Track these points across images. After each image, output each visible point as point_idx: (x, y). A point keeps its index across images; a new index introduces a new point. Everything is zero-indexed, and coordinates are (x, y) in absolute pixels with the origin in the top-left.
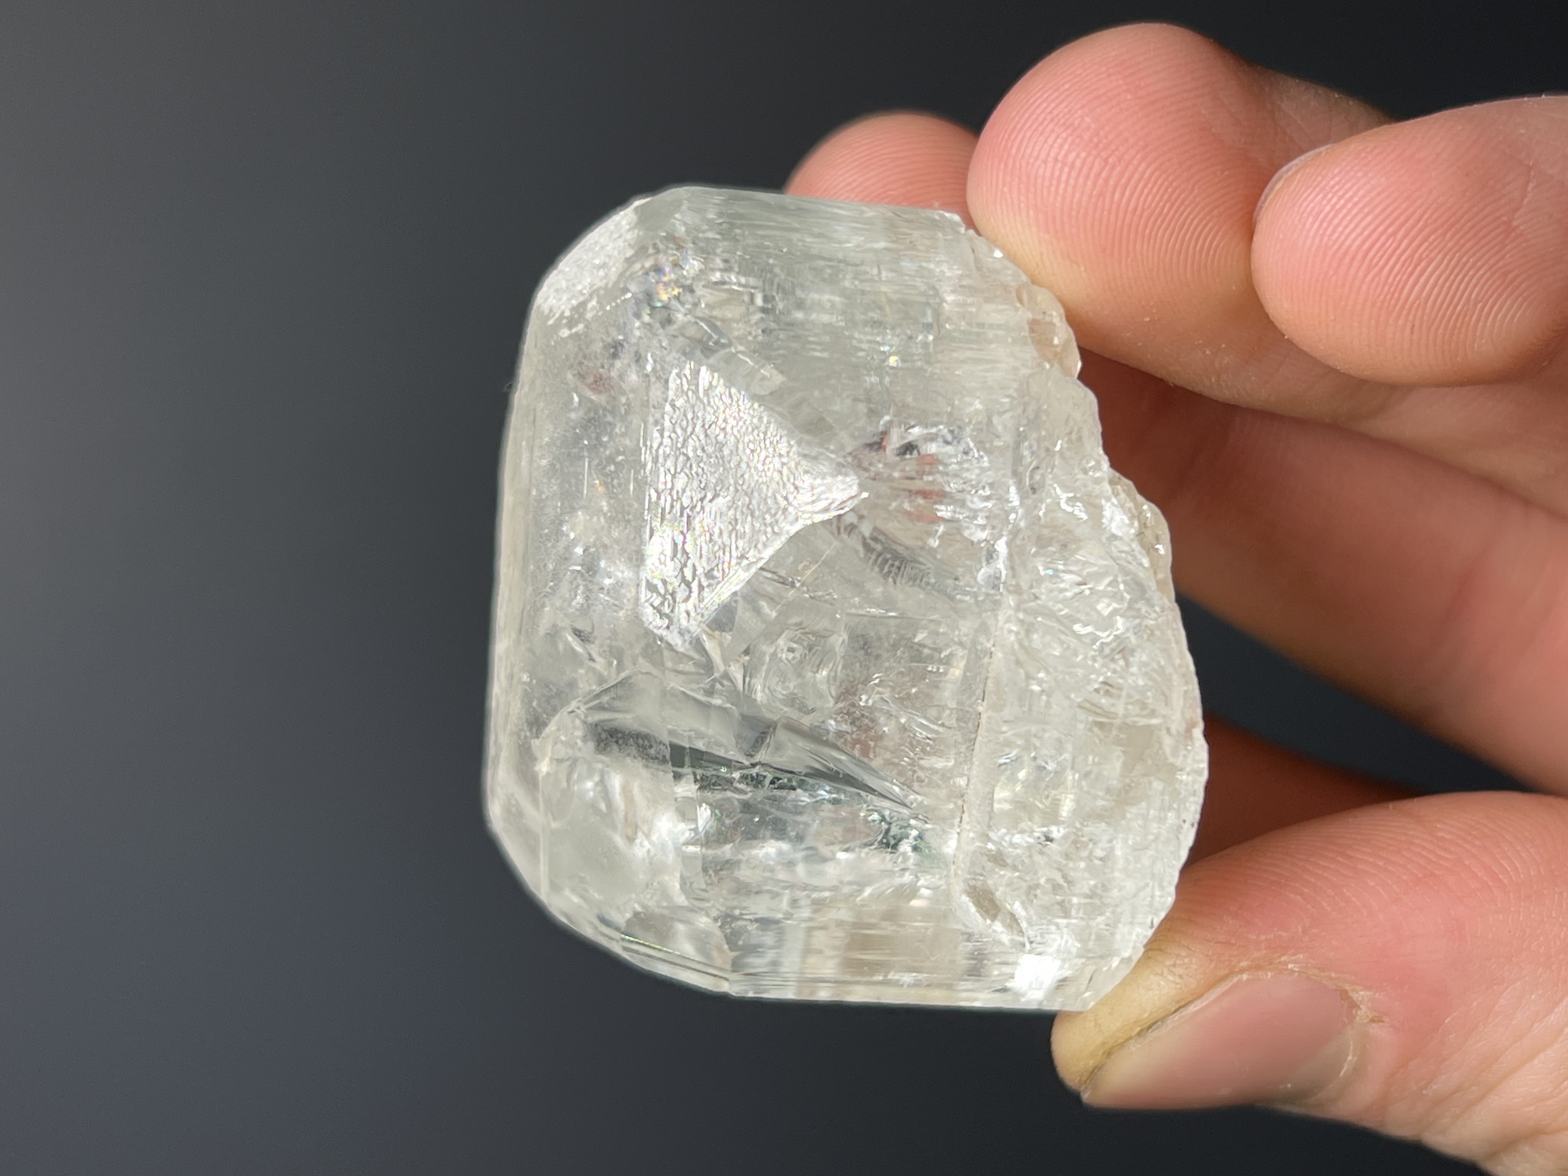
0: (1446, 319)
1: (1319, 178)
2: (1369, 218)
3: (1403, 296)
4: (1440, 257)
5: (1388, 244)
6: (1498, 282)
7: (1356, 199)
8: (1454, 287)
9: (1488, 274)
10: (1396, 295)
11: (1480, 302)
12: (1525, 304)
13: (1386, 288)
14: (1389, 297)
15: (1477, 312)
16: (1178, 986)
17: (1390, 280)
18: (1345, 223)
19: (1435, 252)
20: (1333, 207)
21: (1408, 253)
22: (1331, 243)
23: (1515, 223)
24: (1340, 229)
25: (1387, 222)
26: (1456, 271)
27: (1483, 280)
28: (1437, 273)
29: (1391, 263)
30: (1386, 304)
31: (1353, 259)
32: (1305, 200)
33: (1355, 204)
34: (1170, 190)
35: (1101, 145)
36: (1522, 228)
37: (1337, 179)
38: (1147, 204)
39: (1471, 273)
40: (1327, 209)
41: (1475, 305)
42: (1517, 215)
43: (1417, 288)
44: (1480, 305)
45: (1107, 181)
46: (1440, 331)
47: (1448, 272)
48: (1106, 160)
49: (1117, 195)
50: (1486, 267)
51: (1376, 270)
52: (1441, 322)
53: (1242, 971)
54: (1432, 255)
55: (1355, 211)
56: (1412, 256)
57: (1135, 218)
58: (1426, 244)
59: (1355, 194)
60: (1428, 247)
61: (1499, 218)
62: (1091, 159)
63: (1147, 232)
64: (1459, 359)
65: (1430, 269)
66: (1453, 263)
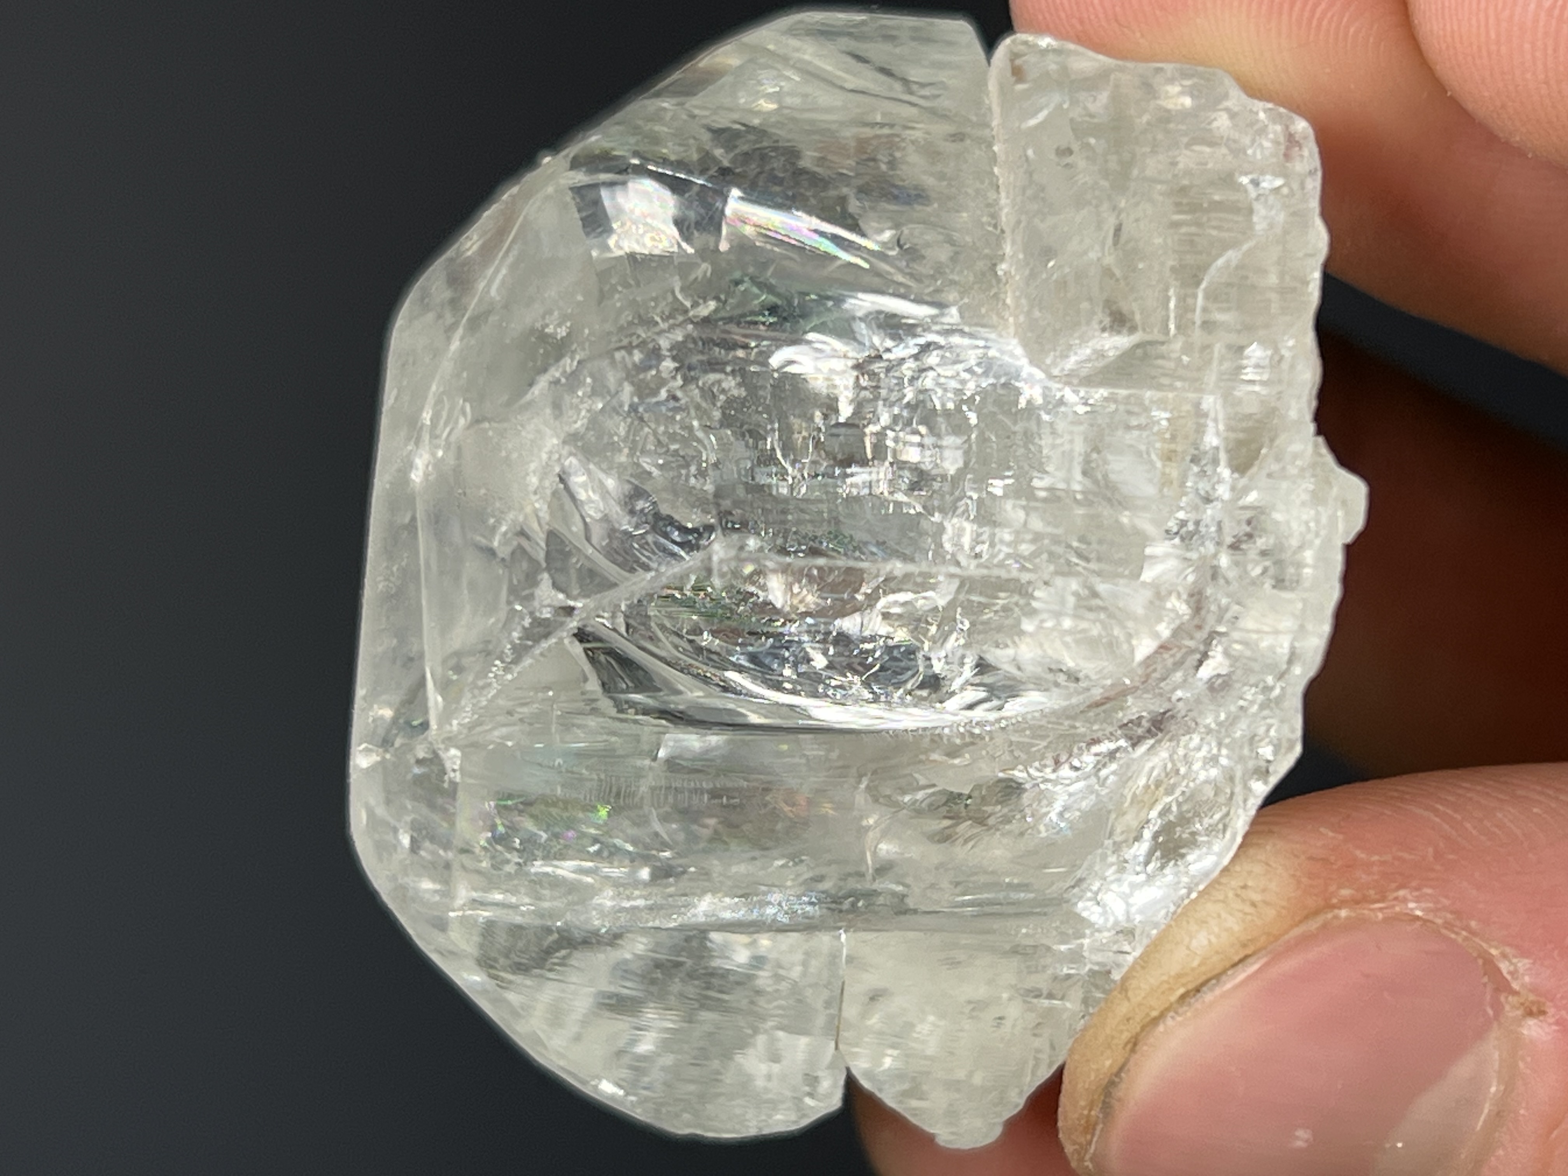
16: (1249, 918)
53: (1343, 903)
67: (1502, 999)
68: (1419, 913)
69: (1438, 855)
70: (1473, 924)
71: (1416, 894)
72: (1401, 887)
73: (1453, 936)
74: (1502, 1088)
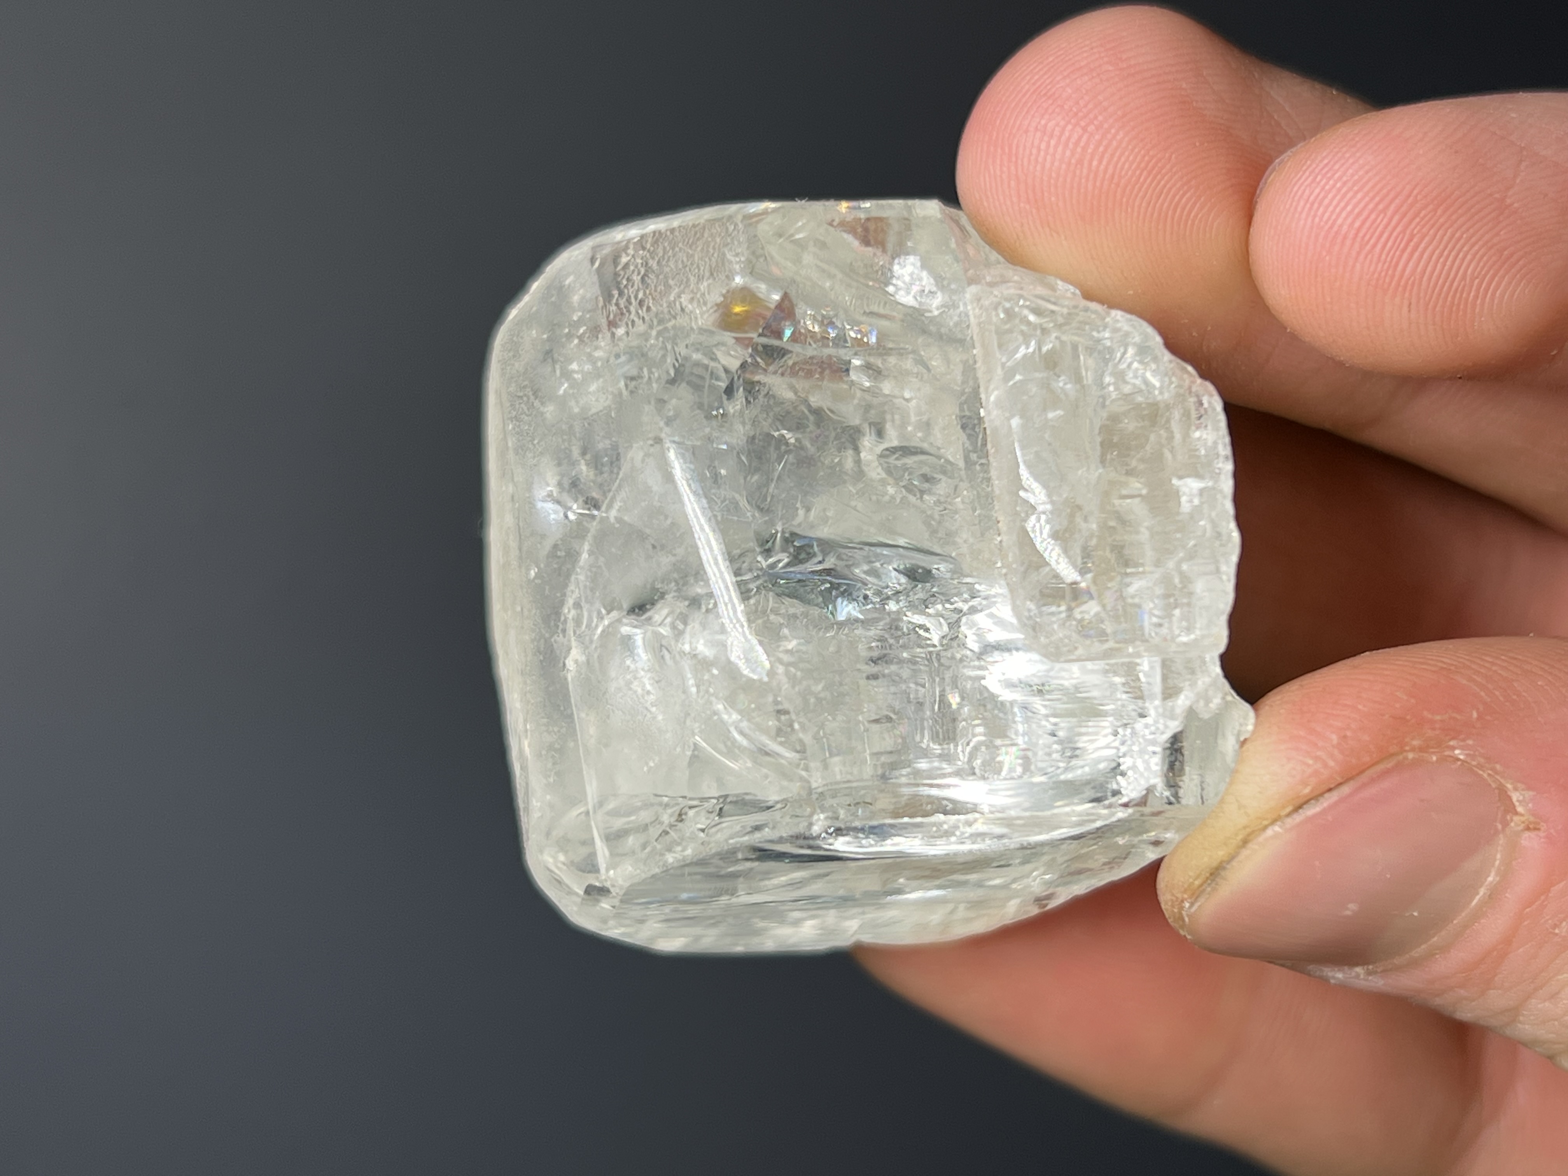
0: (1443, 295)
1: (1309, 162)
2: (1359, 196)
3: (1398, 273)
4: (1432, 232)
5: (1379, 221)
6: (1494, 259)
7: (1345, 179)
8: (1448, 263)
9: (1483, 250)
10: (1390, 272)
11: (1477, 278)
12: (1524, 281)
13: (1380, 265)
14: (1383, 274)
15: (1474, 288)
17: (1383, 256)
18: (1335, 202)
19: (1428, 226)
20: (1323, 188)
21: (1399, 229)
22: (1322, 224)
23: (1508, 201)
24: (1331, 208)
25: (1377, 199)
26: (1450, 246)
27: (1478, 256)
28: (1431, 248)
29: (1383, 239)
30: (1381, 282)
31: (1345, 238)
32: (1295, 184)
33: (1345, 183)
34: (1147, 158)
35: (1081, 114)
36: (1516, 205)
37: (1326, 161)
38: (1123, 173)
39: (1465, 249)
40: (1317, 191)
41: (1472, 281)
42: (1510, 193)
43: (1411, 264)
44: (1477, 281)
45: (1084, 149)
46: (1438, 309)
47: (1441, 247)
48: (1085, 129)
49: (1095, 163)
50: (1481, 243)
51: (1368, 247)
52: (1438, 299)
54: (1424, 230)
55: (1344, 190)
56: (1404, 231)
57: (1113, 186)
58: (1418, 220)
59: (1344, 173)
60: (1420, 222)
61: (1491, 195)
62: (1070, 127)
63: (1124, 200)
64: (1459, 339)
65: (1423, 245)
66: (1446, 238)
67: (1508, 817)
68: (1462, 757)
69: (1480, 717)
70: (1498, 767)
71: (1462, 744)
72: (1453, 738)
73: (1481, 772)
74: (1498, 879)
